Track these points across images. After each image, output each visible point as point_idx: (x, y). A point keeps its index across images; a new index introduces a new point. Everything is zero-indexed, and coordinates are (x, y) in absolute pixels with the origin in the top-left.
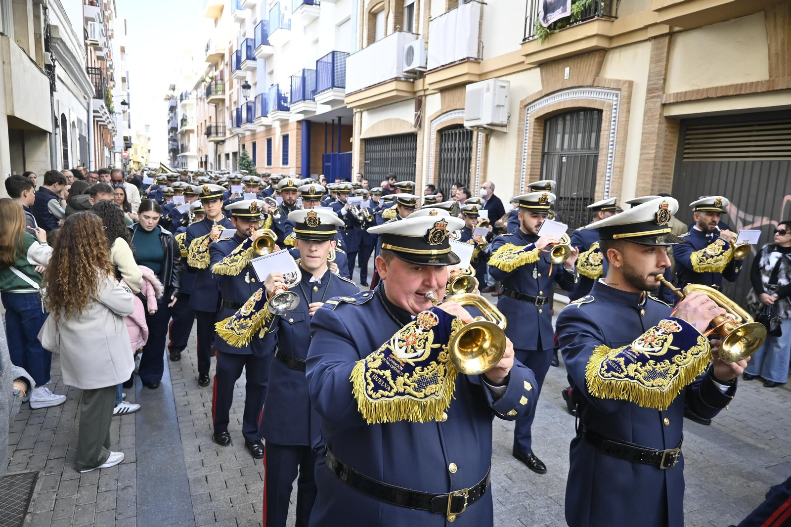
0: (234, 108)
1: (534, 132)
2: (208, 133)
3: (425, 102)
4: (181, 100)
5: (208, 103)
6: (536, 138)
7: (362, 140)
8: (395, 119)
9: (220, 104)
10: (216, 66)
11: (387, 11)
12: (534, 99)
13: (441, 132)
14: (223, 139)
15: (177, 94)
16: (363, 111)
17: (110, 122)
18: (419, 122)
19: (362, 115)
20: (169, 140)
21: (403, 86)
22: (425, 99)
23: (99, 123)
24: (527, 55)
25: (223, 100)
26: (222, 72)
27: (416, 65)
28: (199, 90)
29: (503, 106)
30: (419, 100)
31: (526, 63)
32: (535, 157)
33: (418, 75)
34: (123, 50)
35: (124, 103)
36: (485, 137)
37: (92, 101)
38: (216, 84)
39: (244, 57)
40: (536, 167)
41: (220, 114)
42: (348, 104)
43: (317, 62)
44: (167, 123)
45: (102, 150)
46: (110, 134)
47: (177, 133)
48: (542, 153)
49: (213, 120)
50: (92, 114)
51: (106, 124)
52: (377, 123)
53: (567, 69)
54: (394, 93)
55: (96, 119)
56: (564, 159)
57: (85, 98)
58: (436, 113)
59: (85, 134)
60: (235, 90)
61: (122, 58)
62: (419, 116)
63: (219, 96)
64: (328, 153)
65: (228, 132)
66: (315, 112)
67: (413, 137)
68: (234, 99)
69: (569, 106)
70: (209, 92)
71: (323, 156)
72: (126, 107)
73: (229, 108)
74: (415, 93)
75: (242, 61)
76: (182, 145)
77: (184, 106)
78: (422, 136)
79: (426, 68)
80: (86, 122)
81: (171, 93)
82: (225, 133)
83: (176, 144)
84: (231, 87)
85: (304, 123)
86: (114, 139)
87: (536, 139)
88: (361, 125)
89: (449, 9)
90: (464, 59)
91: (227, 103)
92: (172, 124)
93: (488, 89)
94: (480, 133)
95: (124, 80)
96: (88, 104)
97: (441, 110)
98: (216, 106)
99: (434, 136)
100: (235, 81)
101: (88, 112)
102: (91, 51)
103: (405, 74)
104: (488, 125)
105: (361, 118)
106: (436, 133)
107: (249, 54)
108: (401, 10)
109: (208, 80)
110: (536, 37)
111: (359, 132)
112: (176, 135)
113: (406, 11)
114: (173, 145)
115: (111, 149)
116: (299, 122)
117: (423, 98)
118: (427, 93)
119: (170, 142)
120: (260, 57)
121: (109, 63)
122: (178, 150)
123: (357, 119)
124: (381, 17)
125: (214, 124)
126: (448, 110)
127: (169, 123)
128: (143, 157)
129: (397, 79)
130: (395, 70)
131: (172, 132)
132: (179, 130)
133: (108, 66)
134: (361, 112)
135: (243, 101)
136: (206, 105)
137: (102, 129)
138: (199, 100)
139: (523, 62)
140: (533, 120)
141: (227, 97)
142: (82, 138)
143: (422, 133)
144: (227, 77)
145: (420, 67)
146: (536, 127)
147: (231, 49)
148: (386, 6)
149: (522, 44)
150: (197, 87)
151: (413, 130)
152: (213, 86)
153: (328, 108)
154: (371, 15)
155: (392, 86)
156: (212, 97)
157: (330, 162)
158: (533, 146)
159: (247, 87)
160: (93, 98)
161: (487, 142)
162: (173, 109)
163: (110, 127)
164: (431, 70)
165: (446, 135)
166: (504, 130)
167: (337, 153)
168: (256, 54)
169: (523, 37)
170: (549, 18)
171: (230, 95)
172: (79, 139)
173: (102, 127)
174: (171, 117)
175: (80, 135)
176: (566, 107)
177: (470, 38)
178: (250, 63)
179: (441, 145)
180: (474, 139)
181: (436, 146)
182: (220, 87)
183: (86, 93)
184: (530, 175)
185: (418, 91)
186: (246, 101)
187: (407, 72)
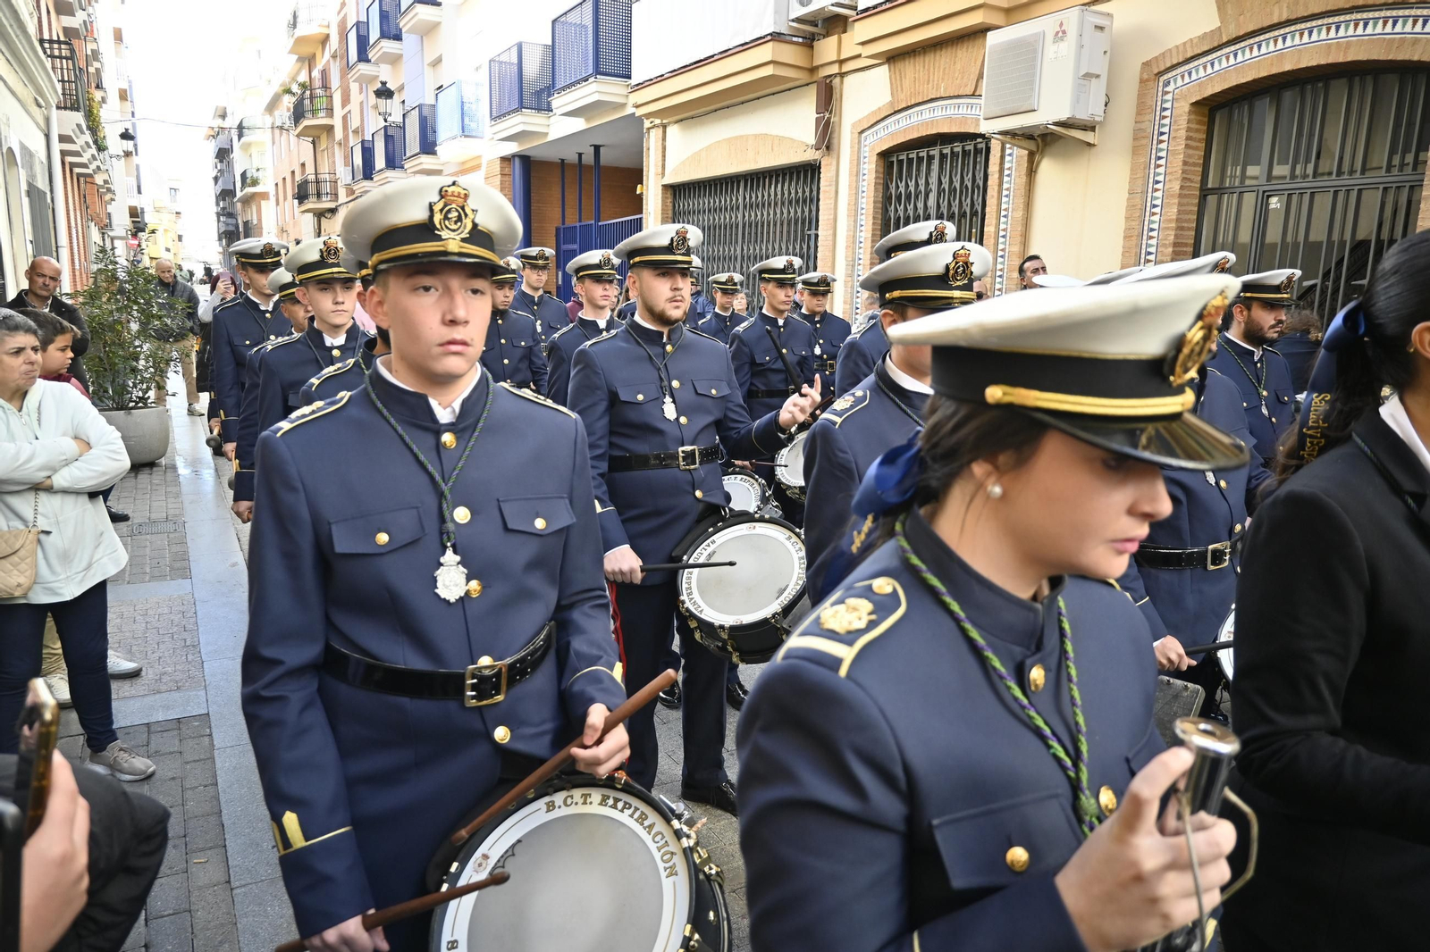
0: (353, 141)
1: (1188, 138)
2: (301, 196)
3: (841, 90)
4: (240, 136)
5: (298, 136)
6: (1191, 152)
7: (665, 187)
8: (756, 136)
9: (324, 137)
10: (310, 61)
12: (1189, 55)
13: (887, 157)
14: (332, 205)
15: (232, 122)
16: (669, 123)
17: (98, 168)
18: (826, 136)
19: (664, 132)
20: (218, 215)
21: (789, 54)
22: (842, 82)
23: (77, 170)
25: (329, 129)
26: (324, 73)
28: (277, 113)
29: (1096, 76)
30: (825, 86)
32: (1185, 201)
34: (118, 36)
35: (126, 136)
36: (1028, 158)
37: (54, 113)
38: (312, 98)
39: (374, 34)
40: (1185, 225)
41: (323, 156)
42: (637, 107)
43: (554, 22)
44: (213, 183)
45: (86, 229)
46: (101, 196)
47: (235, 200)
48: (1202, 190)
49: (310, 169)
50: (57, 147)
51: (90, 171)
52: (708, 148)
54: (768, 71)
55: (69, 159)
56: (1274, 203)
57: (39, 106)
58: (873, 115)
59: (42, 184)
60: (354, 106)
61: (117, 53)
62: (828, 123)
63: (321, 120)
64: (569, 223)
65: (342, 193)
66: (546, 134)
67: (808, 172)
68: (355, 123)
69: (1314, 63)
70: (298, 114)
71: (558, 229)
72: (131, 143)
73: (343, 143)
74: (813, 70)
75: (371, 42)
76: (246, 224)
77: (247, 147)
78: (834, 168)
80: (44, 160)
81: (219, 122)
82: (336, 195)
83: (234, 221)
84: (346, 100)
85: (517, 161)
86: (110, 209)
87: (1190, 156)
88: (664, 156)
91: (339, 133)
92: (224, 183)
93: (1061, 35)
94: (1009, 151)
95: (123, 96)
96: (47, 120)
97: (891, 103)
98: (313, 142)
99: (870, 167)
100: (354, 87)
101: (47, 136)
102: (48, 12)
103: (795, 24)
104: (1056, 124)
105: (664, 139)
106: (875, 158)
107: (385, 28)
109: (295, 88)
111: (660, 170)
112: (233, 204)
114: (228, 225)
115: (105, 228)
116: (504, 159)
117: (837, 81)
118: (846, 68)
119: (222, 219)
120: (410, 31)
121: (91, 46)
122: (239, 233)
123: (653, 140)
125: (311, 178)
126: (911, 103)
127: (216, 184)
128: (168, 250)
129: (776, 37)
130: (770, 17)
131: (224, 200)
132: (239, 194)
133: (89, 53)
134: (664, 127)
135: (374, 124)
136: (293, 139)
137: (82, 185)
138: (277, 132)
140: (1187, 108)
141: (337, 122)
142: (33, 192)
143: (834, 163)
144: (335, 82)
145: (838, 5)
146: (1194, 126)
147: (343, 23)
150: (272, 106)
151: (809, 155)
152: (307, 102)
153: (579, 124)
155: (765, 52)
156: (306, 123)
157: (575, 242)
158: (1184, 172)
159: (384, 93)
160: (58, 108)
161: (1032, 171)
162: (223, 154)
163: (99, 179)
164: (862, 12)
165: (900, 162)
166: (1089, 137)
167: (593, 222)
168: (405, 24)
171: (345, 118)
172: (29, 193)
173: (82, 179)
174: (220, 171)
175: (30, 185)
176: (1303, 65)
178: (389, 46)
179: (887, 188)
180: (993, 167)
181: (876, 190)
182: (321, 103)
183: (39, 91)
184: (1175, 245)
185: (822, 66)
186: (383, 124)
187: (798, 20)
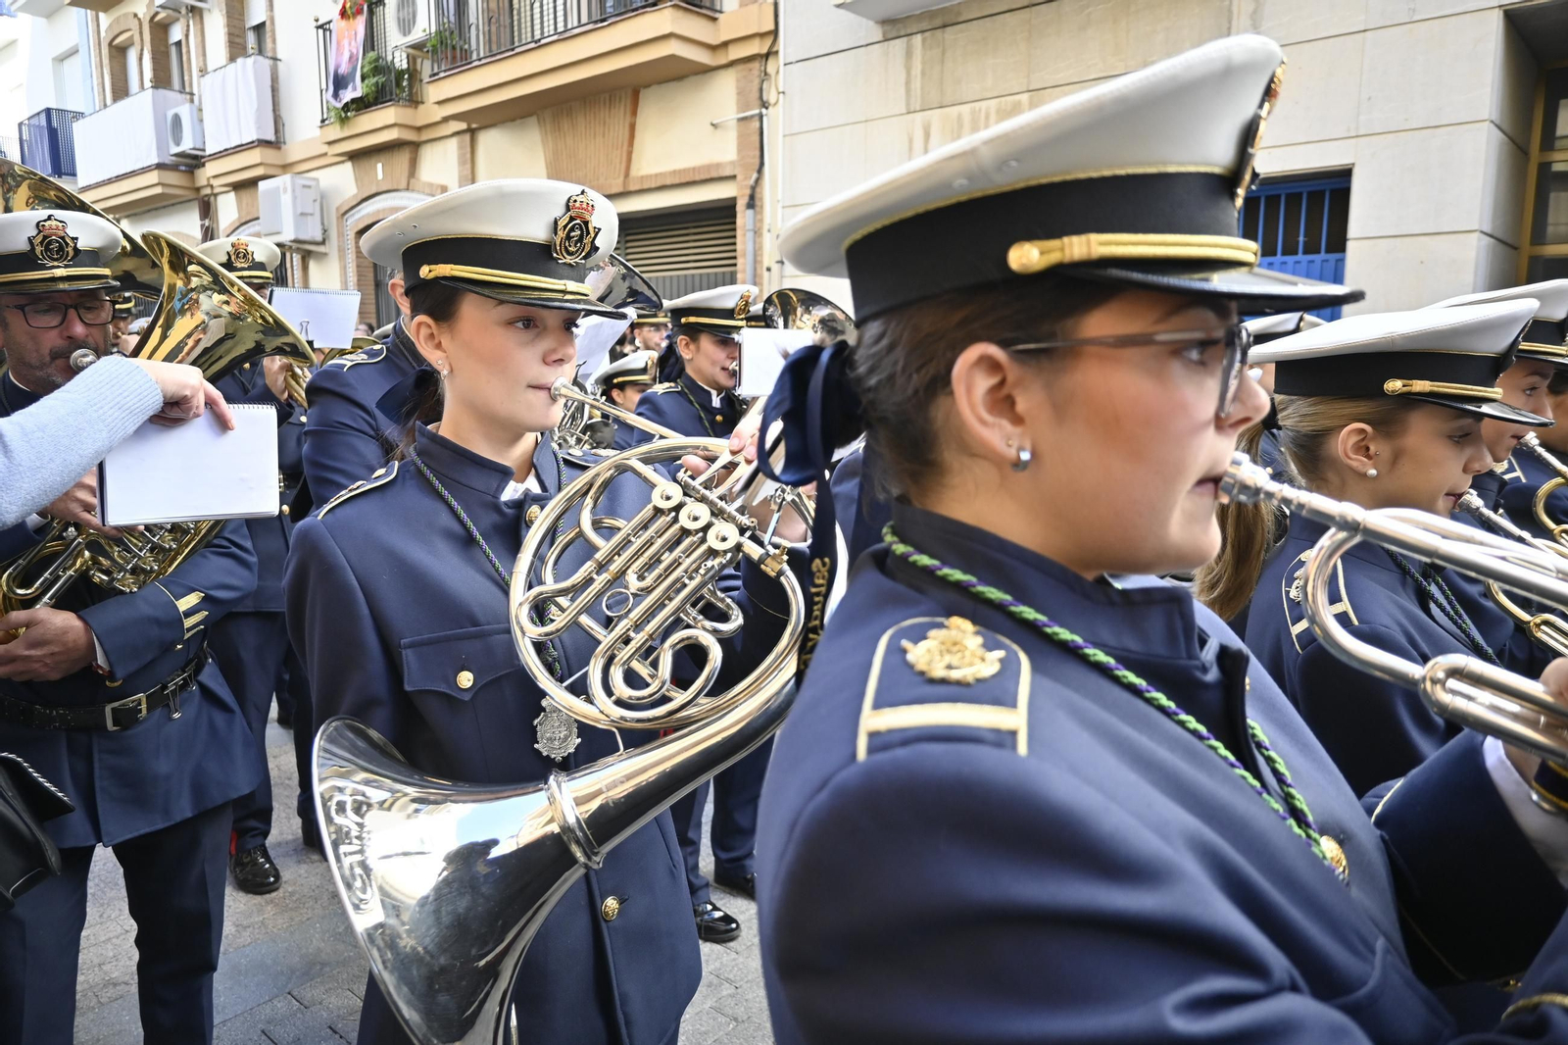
3: (215, 205)
11: (139, 48)
12: (350, 206)
21: (172, 178)
22: (215, 200)
24: (330, 143)
27: (187, 145)
29: (311, 215)
30: (204, 202)
31: (329, 154)
33: (192, 162)
36: (300, 261)
43: (20, 124)
48: (375, 281)
53: (380, 166)
54: (158, 190)
58: (231, 224)
62: (208, 225)
74: (196, 190)
79: (204, 150)
89: (232, 59)
90: (253, 142)
93: (285, 189)
94: (294, 255)
97: (240, 218)
103: (174, 158)
104: (292, 242)
108: (163, 49)
110: (332, 120)
113: (173, 50)
117: (212, 198)
124: (132, 56)
126: (248, 218)
129: (160, 166)
130: (154, 152)
139: (325, 154)
140: (353, 235)
145: (194, 149)
148: (137, 38)
149: (321, 127)
154: (113, 50)
155: (153, 177)
158: (358, 272)
161: (305, 268)
164: (210, 155)
166: (321, 249)
169: (320, 118)
170: (341, 96)
177: (257, 110)
185: (201, 187)
187: (176, 155)
